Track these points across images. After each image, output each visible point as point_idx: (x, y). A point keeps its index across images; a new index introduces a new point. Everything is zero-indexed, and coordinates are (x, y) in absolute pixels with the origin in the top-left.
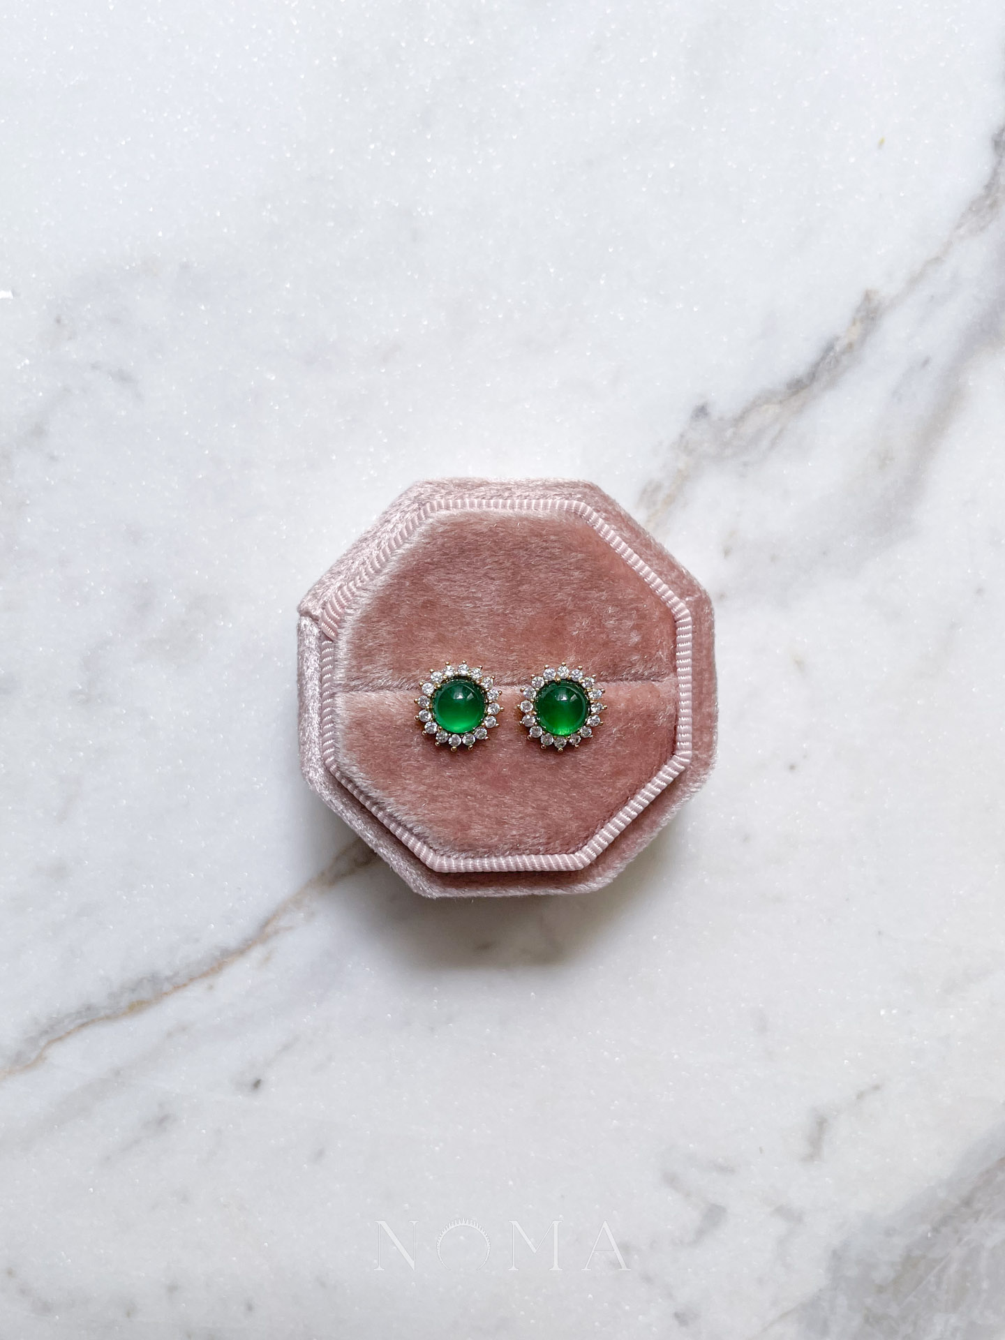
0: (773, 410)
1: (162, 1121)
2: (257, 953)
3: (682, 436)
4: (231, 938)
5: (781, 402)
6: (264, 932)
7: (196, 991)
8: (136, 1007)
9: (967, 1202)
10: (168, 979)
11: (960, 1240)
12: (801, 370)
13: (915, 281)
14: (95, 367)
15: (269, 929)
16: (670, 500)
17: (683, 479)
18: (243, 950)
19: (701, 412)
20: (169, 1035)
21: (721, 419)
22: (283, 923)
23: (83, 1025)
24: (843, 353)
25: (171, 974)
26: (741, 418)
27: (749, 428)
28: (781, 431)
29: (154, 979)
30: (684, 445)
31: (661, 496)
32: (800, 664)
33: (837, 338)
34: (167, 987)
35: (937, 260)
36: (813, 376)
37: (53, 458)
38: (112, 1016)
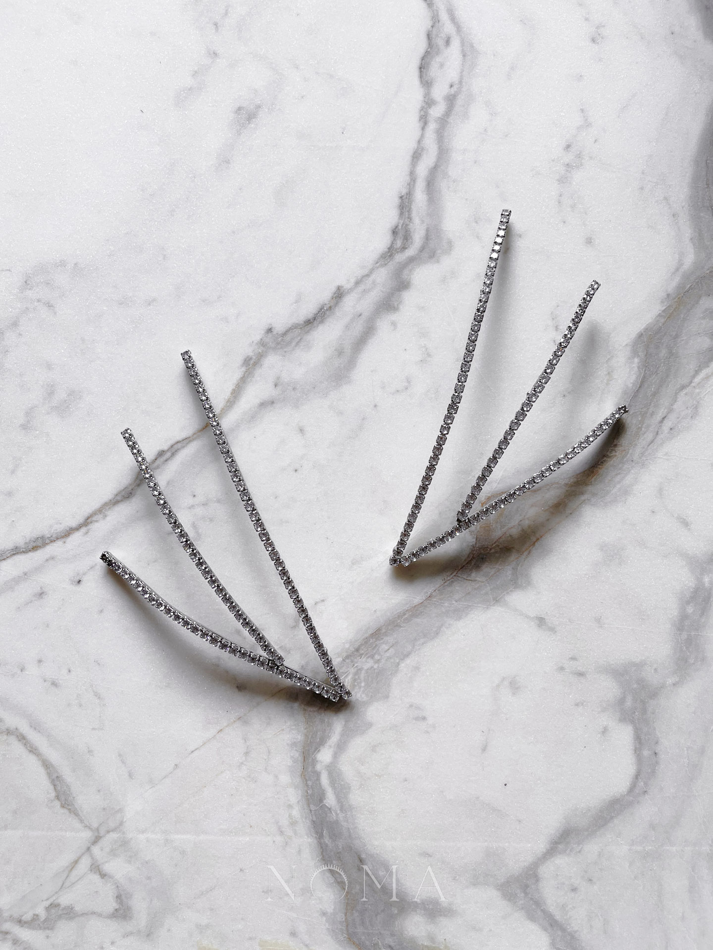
0: (297, 331)
1: (41, 594)
2: (83, 530)
3: (261, 339)
4: (74, 524)
5: (301, 328)
6: (87, 522)
7: (59, 543)
8: (35, 548)
9: (357, 650)
10: (48, 538)
11: (354, 665)
12: (310, 316)
13: (358, 283)
14: (39, 301)
15: (89, 521)
16: (255, 364)
17: (260, 356)
18: (78, 528)
19: (270, 330)
20: (47, 560)
21: (277, 334)
22: (94, 518)
23: (14, 554)
24: (327, 310)
25: (50, 536)
26: (285, 334)
27: (288, 338)
28: (300, 339)
29: (43, 537)
30: (262, 343)
31: (252, 362)
32: (301, 430)
33: (326, 304)
34: (47, 541)
35: (368, 275)
36: (315, 319)
37: (20, 335)
38: (25, 552)
